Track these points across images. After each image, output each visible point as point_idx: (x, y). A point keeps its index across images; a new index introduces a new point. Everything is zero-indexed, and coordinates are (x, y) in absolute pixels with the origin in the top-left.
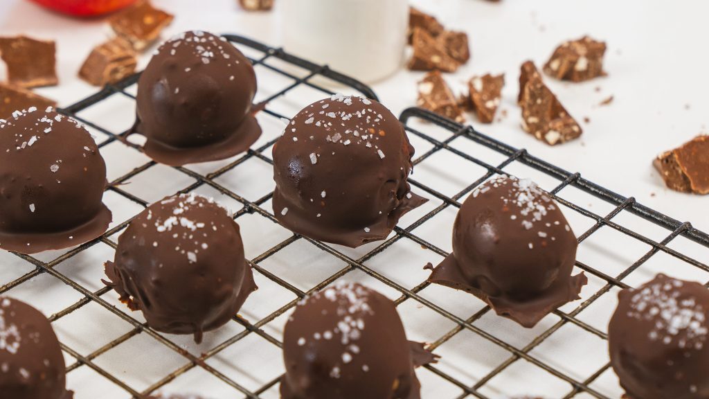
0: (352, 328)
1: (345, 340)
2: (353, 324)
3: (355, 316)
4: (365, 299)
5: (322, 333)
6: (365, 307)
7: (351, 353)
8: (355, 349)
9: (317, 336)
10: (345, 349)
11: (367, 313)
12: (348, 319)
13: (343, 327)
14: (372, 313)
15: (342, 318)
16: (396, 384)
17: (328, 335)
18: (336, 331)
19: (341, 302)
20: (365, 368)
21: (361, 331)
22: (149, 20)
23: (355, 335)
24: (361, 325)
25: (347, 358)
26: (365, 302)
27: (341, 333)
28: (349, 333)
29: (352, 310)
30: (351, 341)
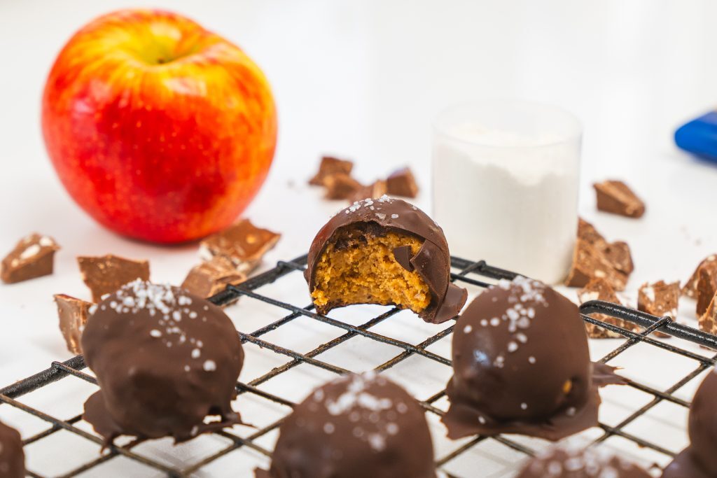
0: (521, 316)
1: (512, 328)
2: (524, 312)
3: (526, 305)
4: (541, 291)
5: (489, 320)
6: (539, 298)
7: (518, 342)
8: (522, 338)
9: (484, 323)
10: (511, 337)
11: (541, 304)
12: (518, 307)
13: (512, 314)
14: (546, 305)
15: (512, 306)
16: (568, 386)
17: (495, 322)
18: (504, 318)
19: (514, 291)
20: (532, 360)
21: (530, 320)
22: (251, 240)
23: (524, 323)
24: (531, 313)
25: (513, 347)
26: (539, 293)
27: (509, 320)
28: (518, 320)
29: (524, 298)
30: (519, 330)
